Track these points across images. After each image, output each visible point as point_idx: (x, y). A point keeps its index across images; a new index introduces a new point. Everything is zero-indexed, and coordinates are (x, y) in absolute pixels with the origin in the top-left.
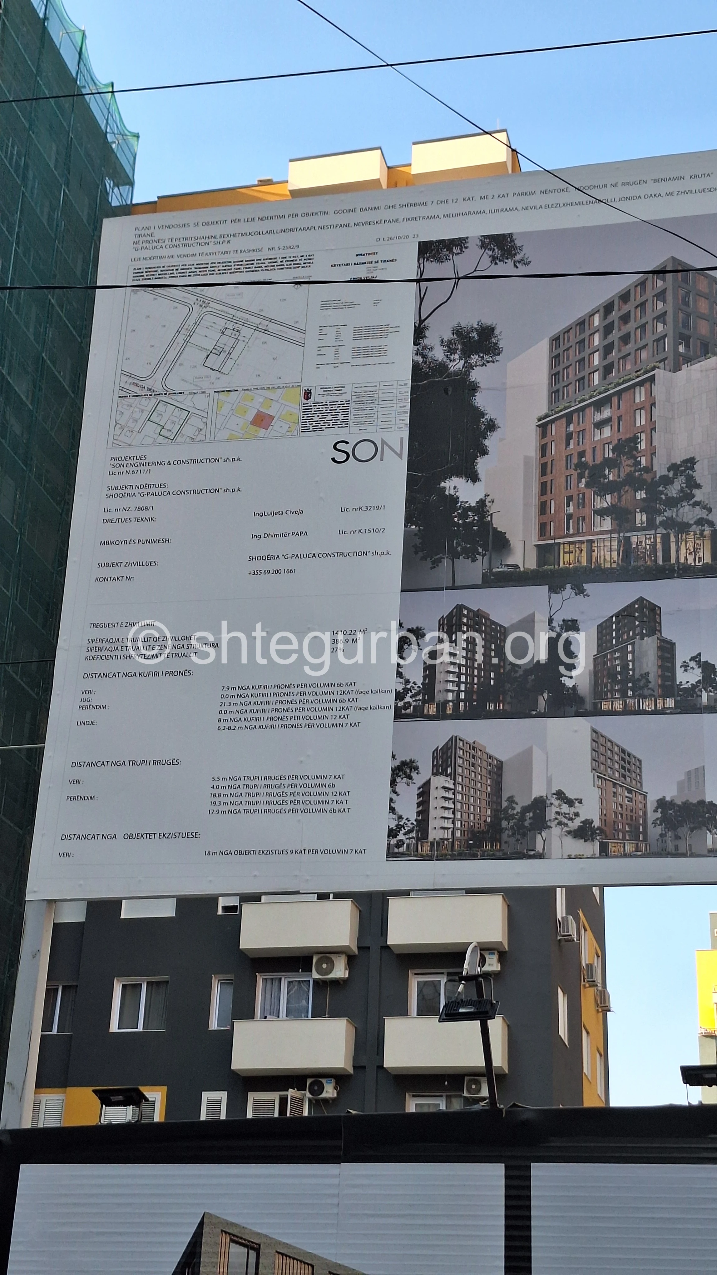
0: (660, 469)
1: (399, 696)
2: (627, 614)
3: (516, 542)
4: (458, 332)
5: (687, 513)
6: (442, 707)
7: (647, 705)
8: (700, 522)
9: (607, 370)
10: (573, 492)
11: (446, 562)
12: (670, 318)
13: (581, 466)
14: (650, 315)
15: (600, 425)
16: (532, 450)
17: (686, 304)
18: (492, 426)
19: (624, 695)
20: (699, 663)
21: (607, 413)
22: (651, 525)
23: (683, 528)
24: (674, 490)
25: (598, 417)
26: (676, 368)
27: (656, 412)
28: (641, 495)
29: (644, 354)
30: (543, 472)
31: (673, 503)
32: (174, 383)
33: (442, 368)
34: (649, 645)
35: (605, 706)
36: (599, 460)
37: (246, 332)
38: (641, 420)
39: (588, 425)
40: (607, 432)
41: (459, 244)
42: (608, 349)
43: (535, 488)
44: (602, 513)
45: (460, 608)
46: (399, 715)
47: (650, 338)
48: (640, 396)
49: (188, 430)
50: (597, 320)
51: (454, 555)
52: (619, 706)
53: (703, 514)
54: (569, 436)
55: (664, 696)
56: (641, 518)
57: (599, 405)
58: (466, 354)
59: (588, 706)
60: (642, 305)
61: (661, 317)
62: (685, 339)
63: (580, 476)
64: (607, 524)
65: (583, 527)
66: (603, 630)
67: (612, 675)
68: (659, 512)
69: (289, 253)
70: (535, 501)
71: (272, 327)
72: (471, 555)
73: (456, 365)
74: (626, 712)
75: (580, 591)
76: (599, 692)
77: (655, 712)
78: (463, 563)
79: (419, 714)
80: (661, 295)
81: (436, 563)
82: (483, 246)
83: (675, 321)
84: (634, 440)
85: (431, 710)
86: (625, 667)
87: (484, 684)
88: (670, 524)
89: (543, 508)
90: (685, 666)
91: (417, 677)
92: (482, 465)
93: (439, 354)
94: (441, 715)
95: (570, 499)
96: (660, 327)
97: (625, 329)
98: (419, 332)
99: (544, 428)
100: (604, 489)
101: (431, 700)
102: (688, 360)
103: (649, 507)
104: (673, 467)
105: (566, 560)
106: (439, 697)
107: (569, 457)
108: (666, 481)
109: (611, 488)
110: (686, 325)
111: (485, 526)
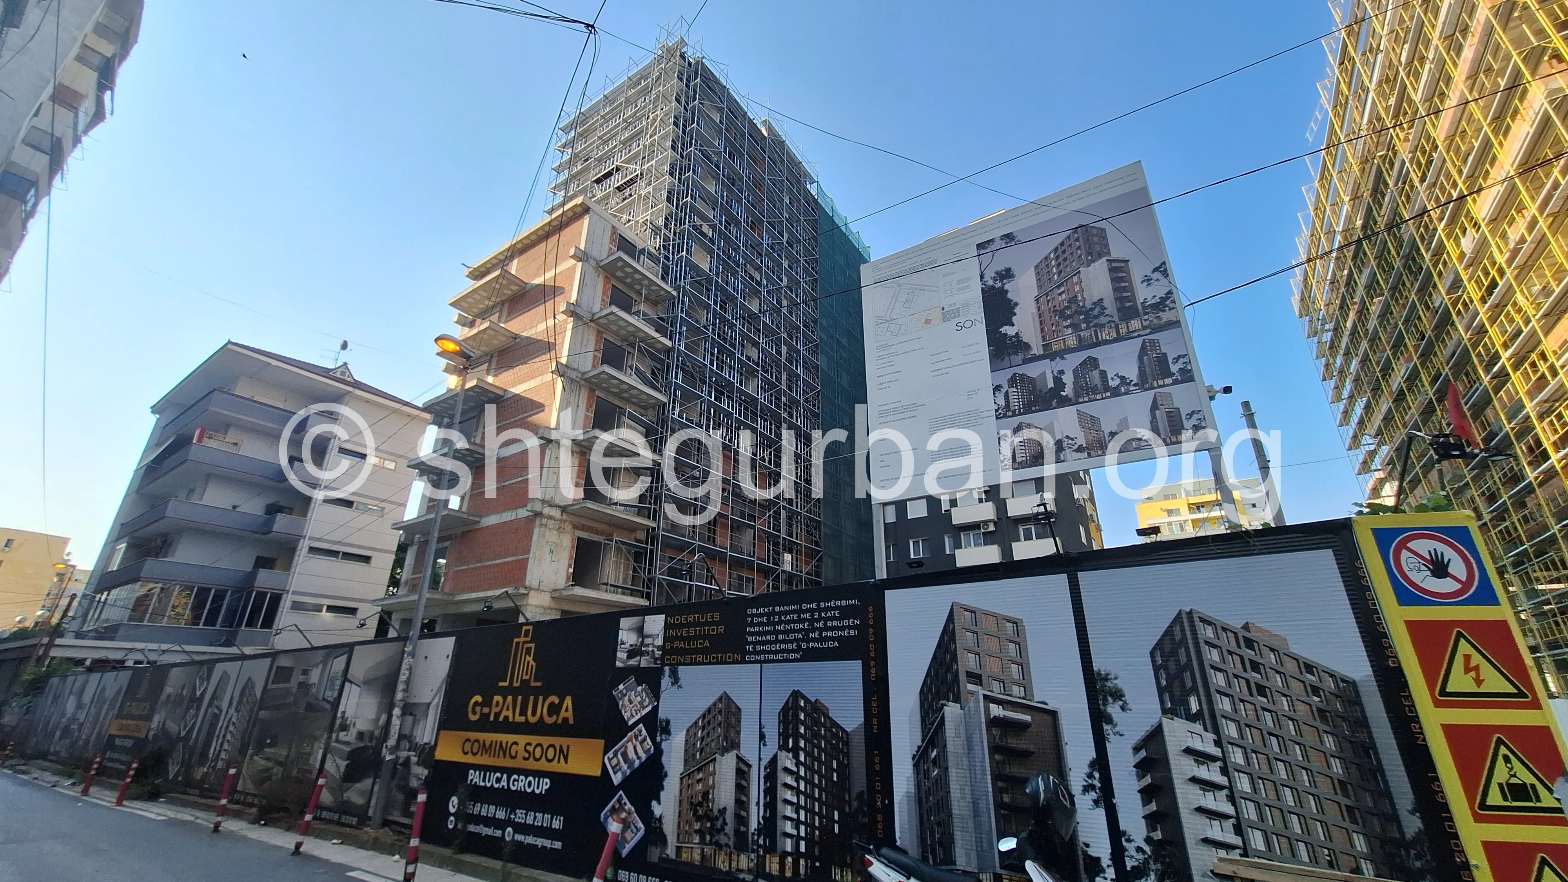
0: (1089, 305)
1: (996, 411)
2: (1084, 363)
3: (1033, 344)
4: (997, 273)
5: (1103, 320)
6: (1014, 412)
7: (1099, 397)
8: (1109, 322)
9: (1060, 273)
10: (1053, 322)
11: (1007, 358)
12: (1082, 247)
13: (1055, 311)
14: (1074, 249)
15: (1060, 294)
16: (1035, 310)
17: (1088, 240)
18: (1016, 304)
19: (1088, 395)
20: (1118, 377)
21: (1062, 289)
22: (1088, 328)
23: (1102, 326)
24: (1096, 312)
25: (1059, 291)
26: (1089, 266)
27: (1083, 284)
28: (1082, 317)
29: (1074, 263)
30: (1040, 317)
31: (1096, 317)
32: (893, 317)
33: (993, 287)
34: (1096, 373)
35: (1081, 400)
36: (1062, 307)
37: (916, 292)
38: (1077, 288)
39: (1055, 295)
40: (1064, 296)
41: (992, 241)
42: (1059, 265)
43: (1038, 324)
44: (1067, 327)
45: (1015, 374)
46: (997, 418)
47: (1075, 257)
48: (1075, 279)
49: (902, 331)
50: (1052, 256)
51: (1009, 355)
52: (1086, 399)
53: (1110, 319)
54: (1048, 301)
55: (1105, 392)
56: (1083, 326)
57: (1058, 287)
58: (1001, 280)
59: (1073, 401)
60: (1070, 245)
61: (1079, 248)
62: (1090, 254)
63: (1056, 315)
64: (1070, 331)
65: (1060, 334)
66: (1075, 371)
67: (1081, 387)
68: (1091, 322)
69: (928, 261)
70: (1038, 329)
71: (926, 288)
72: (1016, 353)
73: (998, 285)
74: (1089, 401)
75: (1063, 358)
76: (1077, 395)
77: (1103, 399)
78: (1012, 357)
79: (1005, 416)
80: (1077, 240)
81: (1002, 360)
82: (1002, 239)
83: (1085, 248)
84: (1076, 296)
85: (1010, 414)
86: (1087, 384)
87: (1029, 400)
88: (1096, 325)
89: (1042, 330)
90: (1112, 379)
91: (1002, 402)
92: (1014, 319)
93: (991, 283)
94: (1014, 415)
95: (1052, 325)
96: (1079, 252)
97: (1065, 256)
98: (982, 277)
99: (1037, 301)
100: (1066, 318)
101: (1009, 410)
102: (1093, 261)
103: (1085, 321)
104: (1094, 303)
105: (1055, 348)
106: (1012, 409)
107: (1050, 309)
108: (1092, 309)
109: (1069, 317)
110: (1090, 248)
111: (1020, 342)
